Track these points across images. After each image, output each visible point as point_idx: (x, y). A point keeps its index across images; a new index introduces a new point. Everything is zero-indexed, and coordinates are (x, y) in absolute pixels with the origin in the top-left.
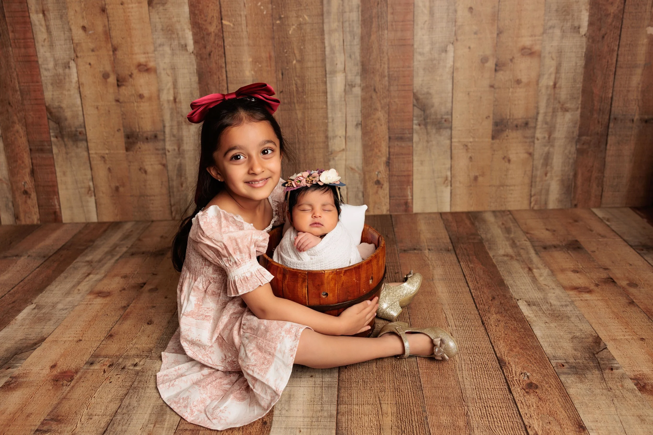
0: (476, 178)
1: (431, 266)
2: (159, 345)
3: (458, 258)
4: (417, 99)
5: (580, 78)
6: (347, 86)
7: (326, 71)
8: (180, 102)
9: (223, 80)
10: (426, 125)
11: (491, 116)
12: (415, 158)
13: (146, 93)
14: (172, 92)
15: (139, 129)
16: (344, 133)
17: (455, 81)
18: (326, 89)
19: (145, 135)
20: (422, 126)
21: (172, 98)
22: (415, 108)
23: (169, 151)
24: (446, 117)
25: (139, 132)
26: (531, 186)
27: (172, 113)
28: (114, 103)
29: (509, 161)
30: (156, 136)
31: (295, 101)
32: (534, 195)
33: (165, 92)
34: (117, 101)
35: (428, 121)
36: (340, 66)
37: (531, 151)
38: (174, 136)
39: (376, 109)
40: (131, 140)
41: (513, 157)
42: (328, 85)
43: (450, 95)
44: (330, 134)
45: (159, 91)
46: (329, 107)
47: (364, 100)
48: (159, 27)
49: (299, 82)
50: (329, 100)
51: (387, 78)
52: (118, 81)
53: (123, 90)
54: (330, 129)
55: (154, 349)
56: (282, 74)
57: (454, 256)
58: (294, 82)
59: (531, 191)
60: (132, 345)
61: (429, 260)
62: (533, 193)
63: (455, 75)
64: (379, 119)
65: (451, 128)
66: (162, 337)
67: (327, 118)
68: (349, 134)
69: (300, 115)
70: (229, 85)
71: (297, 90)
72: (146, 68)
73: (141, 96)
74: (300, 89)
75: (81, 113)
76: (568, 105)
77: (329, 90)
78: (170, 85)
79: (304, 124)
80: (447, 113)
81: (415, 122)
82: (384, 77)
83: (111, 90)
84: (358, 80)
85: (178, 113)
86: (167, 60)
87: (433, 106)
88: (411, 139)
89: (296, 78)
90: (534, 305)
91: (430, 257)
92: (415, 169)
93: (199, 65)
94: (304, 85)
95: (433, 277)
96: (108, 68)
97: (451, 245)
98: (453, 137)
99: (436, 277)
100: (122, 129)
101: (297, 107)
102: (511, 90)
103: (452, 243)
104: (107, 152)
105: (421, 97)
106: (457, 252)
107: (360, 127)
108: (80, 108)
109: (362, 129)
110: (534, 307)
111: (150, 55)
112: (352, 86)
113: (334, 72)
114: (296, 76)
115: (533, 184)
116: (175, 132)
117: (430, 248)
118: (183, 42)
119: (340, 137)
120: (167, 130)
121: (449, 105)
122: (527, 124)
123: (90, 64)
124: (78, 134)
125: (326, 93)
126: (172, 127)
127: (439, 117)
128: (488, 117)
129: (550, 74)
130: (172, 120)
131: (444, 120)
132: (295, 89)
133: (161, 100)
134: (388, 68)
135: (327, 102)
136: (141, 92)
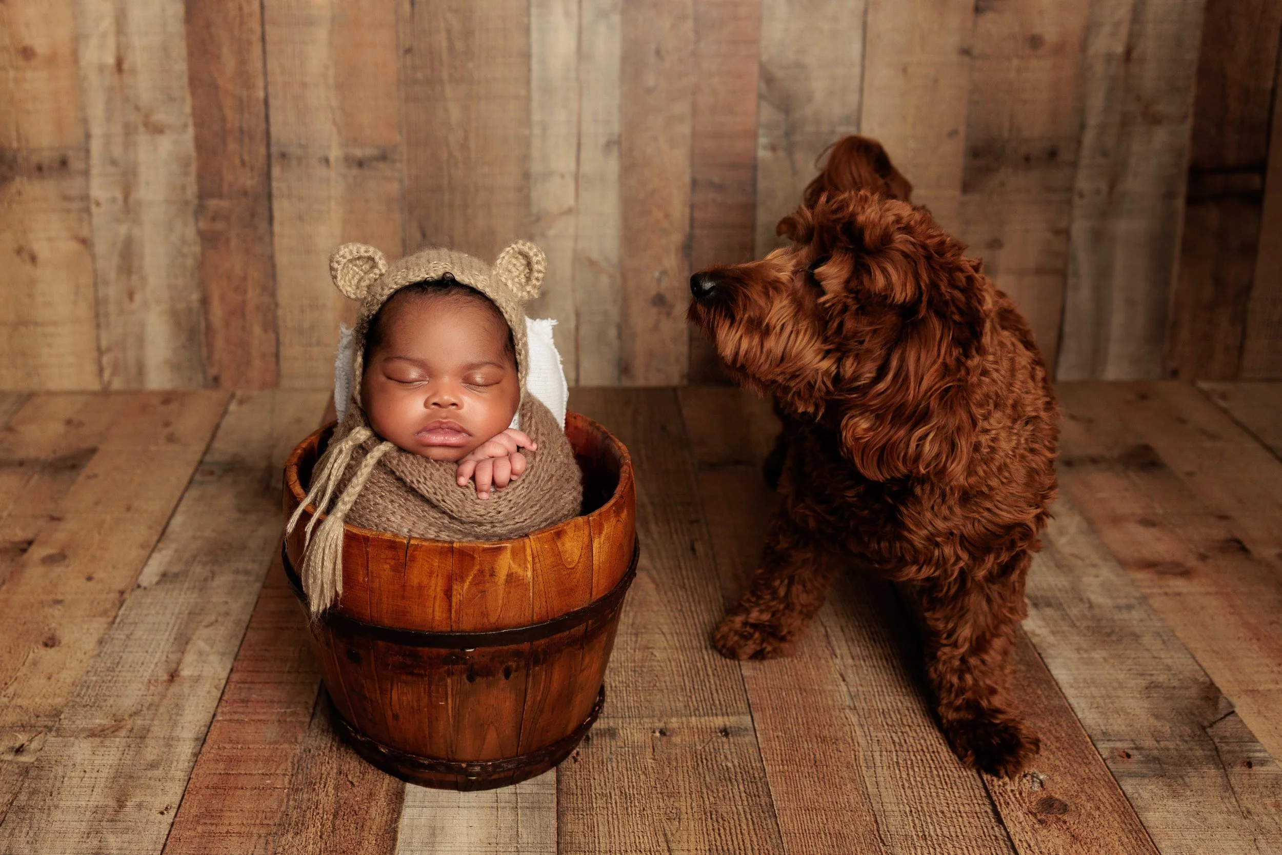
2: (78, 700)
4: (770, 80)
5: (1193, 38)
8: (134, 72)
9: (251, 15)
10: (791, 149)
11: (962, 129)
13: (41, 45)
14: (111, 42)
15: (19, 140)
16: (572, 166)
17: (869, 35)
18: (529, 46)
19: (35, 159)
20: (782, 153)
21: (110, 60)
22: (764, 103)
23: (98, 204)
24: (843, 129)
25: (19, 150)
27: (109, 101)
30: (64, 163)
31: (445, 76)
33: (94, 42)
35: (798, 138)
37: (1063, 224)
38: (114, 163)
42: (535, 34)
43: (857, 71)
44: (536, 167)
45: (77, 39)
46: (536, 96)
49: (456, 24)
50: (535, 75)
51: (690, 22)
54: (535, 153)
55: (66, 710)
58: (442, 25)
60: (6, 700)
63: (870, 18)
66: (85, 678)
67: (528, 123)
68: (586, 168)
69: (455, 114)
70: (268, 28)
71: (451, 48)
73: (27, 53)
74: (459, 45)
76: (1161, 108)
77: (535, 49)
78: (107, 24)
79: (466, 138)
80: (847, 120)
81: (763, 141)
82: (685, 17)
85: (126, 100)
87: (810, 100)
88: (751, 187)
89: (448, 15)
90: (1049, 605)
94: (468, 34)
101: (449, 91)
102: (1015, 62)
105: (779, 74)
107: (615, 148)
109: (621, 156)
110: (1049, 612)
114: (450, 9)
116: (117, 151)
119: (563, 176)
120: (96, 146)
121: (853, 98)
122: (1053, 154)
125: (527, 56)
126: (108, 138)
127: (826, 128)
128: (953, 134)
129: (1117, 24)
130: (109, 118)
132: (444, 44)
133: (83, 63)
135: (528, 82)
136: (27, 42)
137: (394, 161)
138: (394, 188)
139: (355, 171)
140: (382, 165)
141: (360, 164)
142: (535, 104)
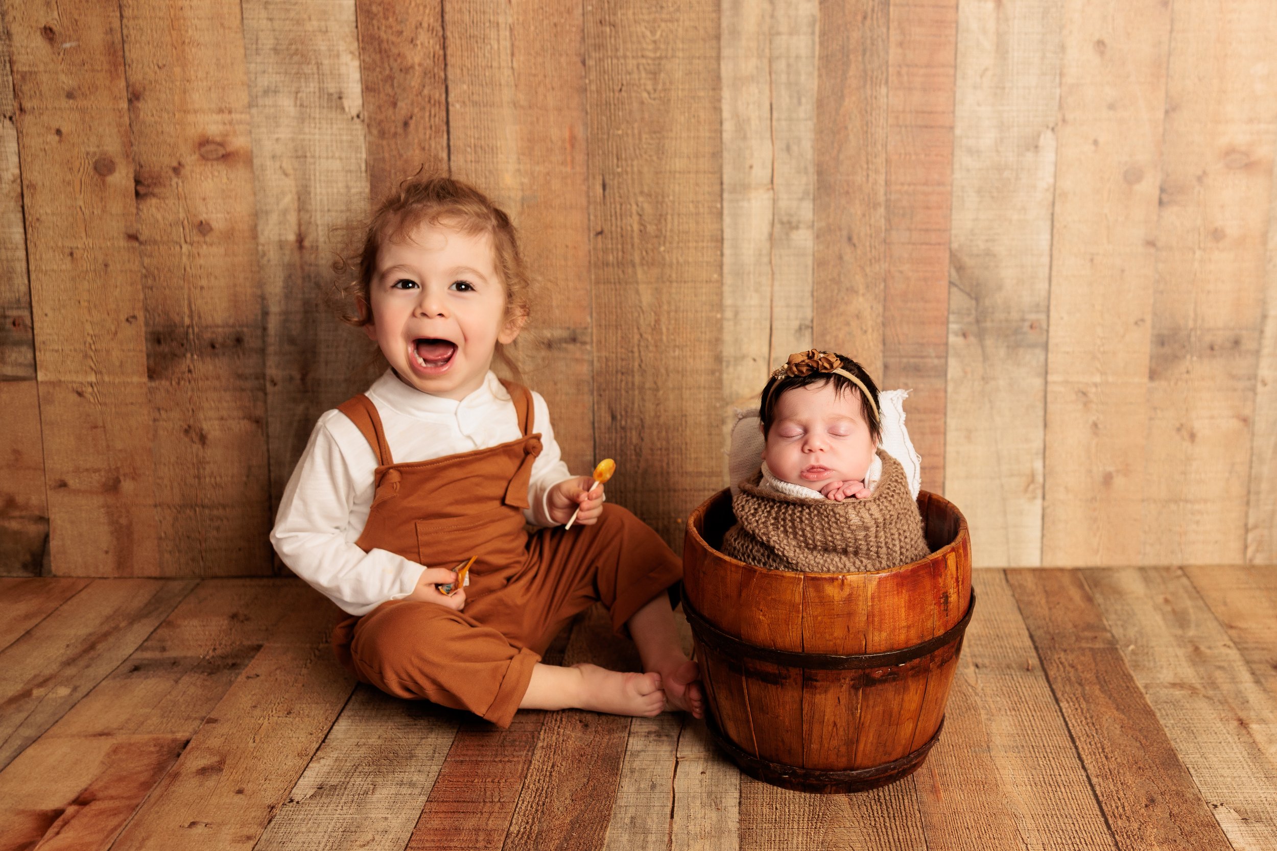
0: (1108, 479)
1: (983, 712)
3: (1053, 691)
4: (960, 268)
6: (778, 226)
7: (722, 184)
8: (315, 249)
10: (981, 335)
11: (1149, 318)
12: (952, 422)
13: (218, 220)
14: (292, 219)
15: (191, 317)
16: (765, 349)
17: (1057, 224)
19: (208, 335)
20: (972, 339)
21: (291, 237)
22: (954, 290)
23: (274, 383)
24: (1032, 317)
25: (191, 326)
26: (1248, 503)
27: (288, 278)
28: (122, 243)
29: (1192, 436)
30: (239, 341)
31: (637, 259)
32: (1256, 527)
33: (273, 218)
34: (133, 237)
35: (988, 324)
36: (760, 173)
37: (1247, 412)
38: (292, 341)
39: (852, 290)
40: (165, 348)
41: (1201, 426)
42: (727, 220)
43: (1046, 260)
44: (728, 351)
45: (257, 215)
46: (728, 280)
47: (820, 263)
48: (268, 42)
49: (648, 209)
50: (727, 260)
51: (882, 210)
52: (137, 182)
53: (151, 208)
54: (727, 337)
56: (604, 187)
57: (1043, 682)
58: (634, 208)
59: (1247, 515)
61: (977, 694)
62: (1251, 522)
63: (1058, 209)
64: (858, 316)
65: (1046, 347)
67: (719, 306)
68: (778, 352)
69: (647, 298)
71: (643, 232)
72: (221, 151)
73: (203, 228)
74: (651, 229)
75: (21, 267)
77: (728, 234)
78: (289, 200)
79: (657, 321)
80: (1036, 308)
81: (953, 327)
82: (876, 206)
83: (115, 207)
84: (806, 211)
86: (284, 133)
87: (1000, 288)
88: (942, 373)
89: (640, 199)
90: (1259, 820)
91: (980, 685)
92: (951, 450)
93: (373, 150)
94: (660, 218)
95: (988, 742)
96: (112, 146)
97: (1034, 654)
98: (1050, 371)
99: (997, 740)
100: (141, 315)
101: (640, 274)
102: (1198, 254)
103: (1036, 648)
104: (92, 378)
105: (968, 262)
106: (1052, 673)
107: (808, 333)
108: (21, 254)
109: (813, 341)
110: (1259, 827)
111: (236, 116)
112: (790, 226)
113: (743, 188)
114: (642, 193)
115: (1253, 498)
117: (979, 661)
118: (332, 87)
119: (755, 360)
120: (274, 325)
121: (1042, 286)
122: (1237, 343)
123: (58, 132)
124: (9, 325)
125: (719, 240)
127: (1015, 315)
128: (1139, 322)
130: (288, 296)
131: (1027, 324)
132: (636, 227)
133: (262, 239)
134: (887, 183)
135: (721, 266)
136: (203, 217)
137: (584, 343)
138: (584, 370)
139: (544, 353)
140: (571, 347)
141: (550, 345)
142: (726, 289)
